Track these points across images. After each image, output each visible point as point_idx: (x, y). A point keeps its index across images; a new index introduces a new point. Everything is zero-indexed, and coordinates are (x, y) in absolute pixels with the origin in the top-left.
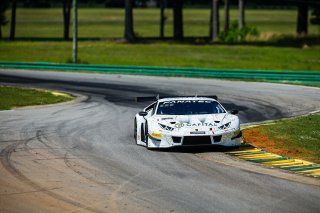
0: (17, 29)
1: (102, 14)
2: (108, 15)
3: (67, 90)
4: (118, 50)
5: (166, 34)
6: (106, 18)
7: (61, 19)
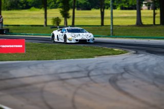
0: (75, 21)
1: (119, 13)
2: (123, 13)
3: (121, 48)
4: (133, 30)
5: (156, 23)
6: (122, 15)
7: (99, 15)
